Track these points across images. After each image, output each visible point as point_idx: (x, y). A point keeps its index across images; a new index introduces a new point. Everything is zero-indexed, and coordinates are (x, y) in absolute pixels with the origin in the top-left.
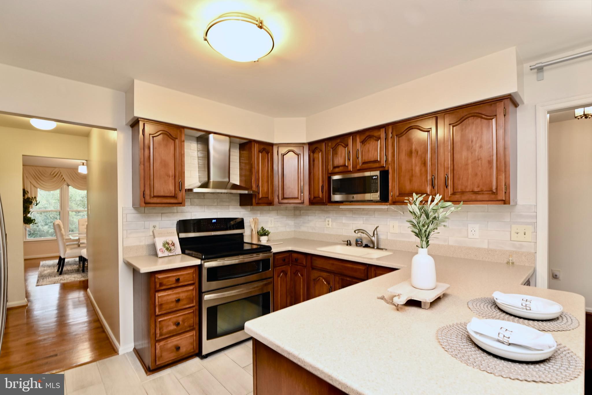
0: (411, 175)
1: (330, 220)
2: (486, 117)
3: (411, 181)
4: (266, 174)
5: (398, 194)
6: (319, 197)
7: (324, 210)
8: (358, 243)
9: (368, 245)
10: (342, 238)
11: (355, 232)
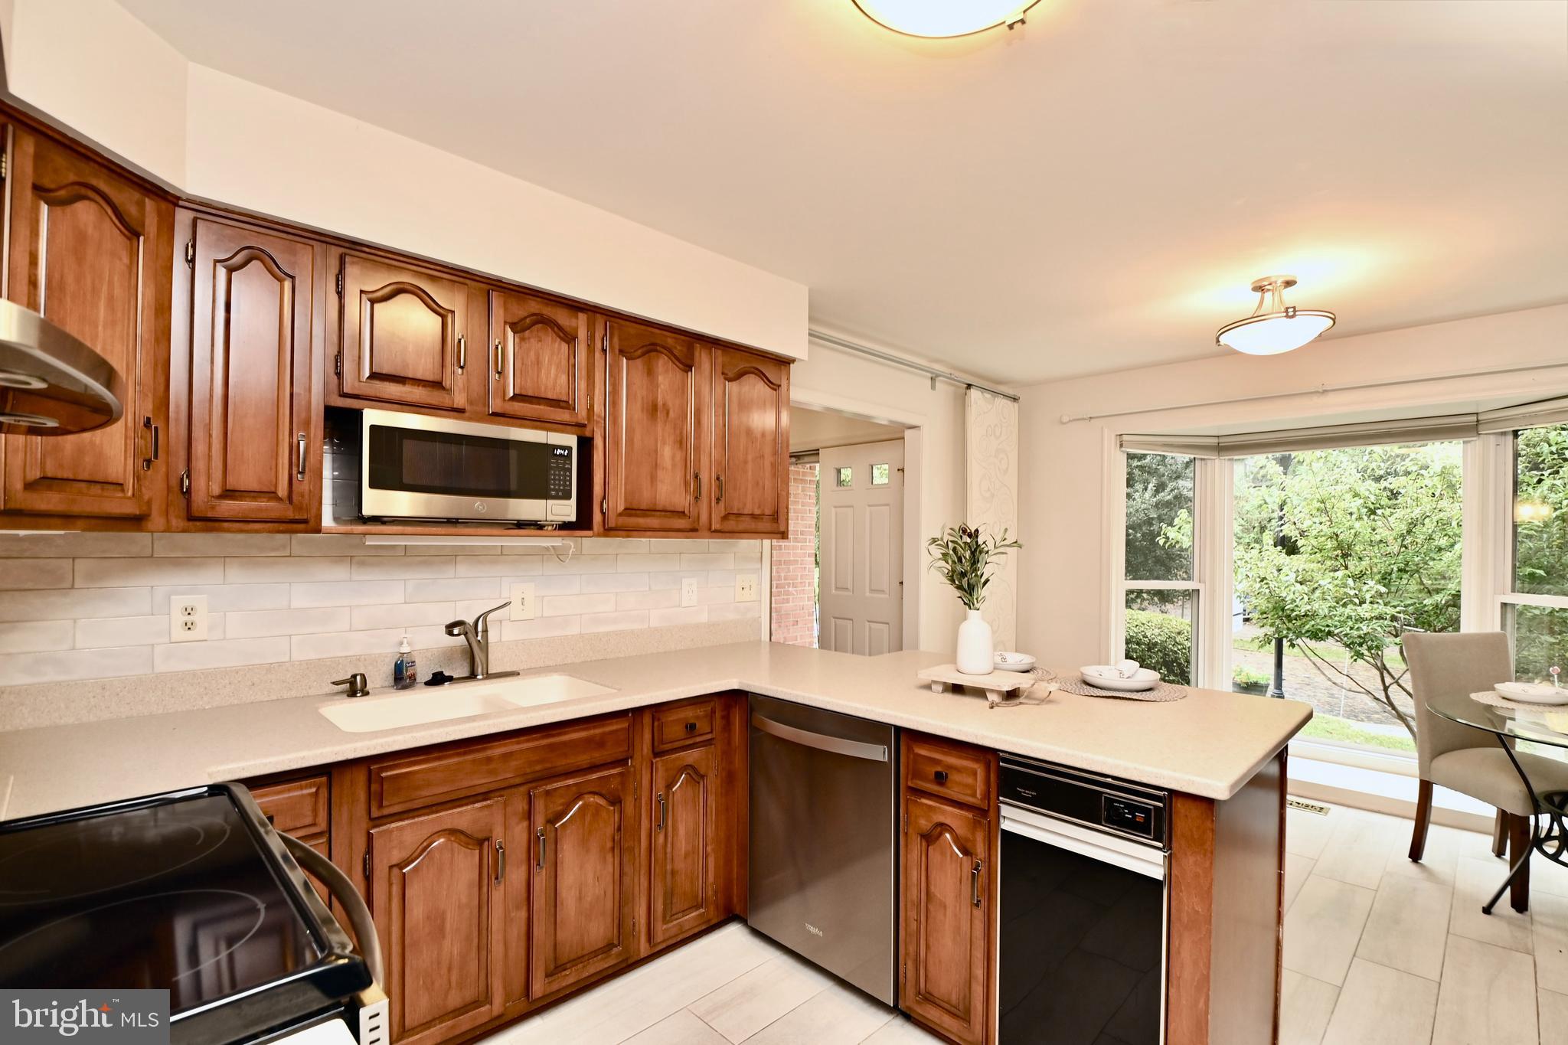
0: (653, 462)
2: (768, 383)
5: (621, 508)
6: (272, 495)
7: (152, 556)
8: (402, 677)
9: (447, 673)
10: (311, 671)
11: (451, 634)
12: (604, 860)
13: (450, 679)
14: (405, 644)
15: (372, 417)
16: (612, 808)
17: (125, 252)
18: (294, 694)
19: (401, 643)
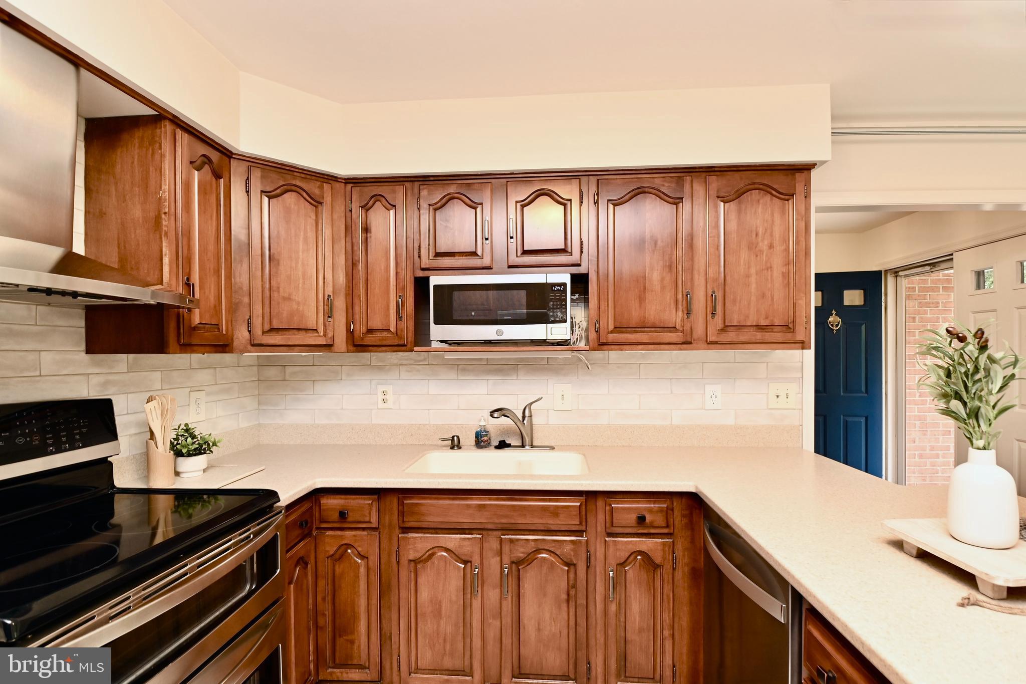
0: (642, 288)
1: (389, 389)
2: (778, 195)
3: (641, 299)
4: (211, 247)
5: (613, 326)
6: (388, 330)
7: (370, 365)
8: (481, 441)
9: (507, 442)
10: (438, 431)
11: (492, 416)
12: (560, 607)
13: (509, 446)
14: (482, 420)
15: (435, 280)
16: (567, 568)
17: (313, 214)
18: (430, 443)
19: (480, 420)
